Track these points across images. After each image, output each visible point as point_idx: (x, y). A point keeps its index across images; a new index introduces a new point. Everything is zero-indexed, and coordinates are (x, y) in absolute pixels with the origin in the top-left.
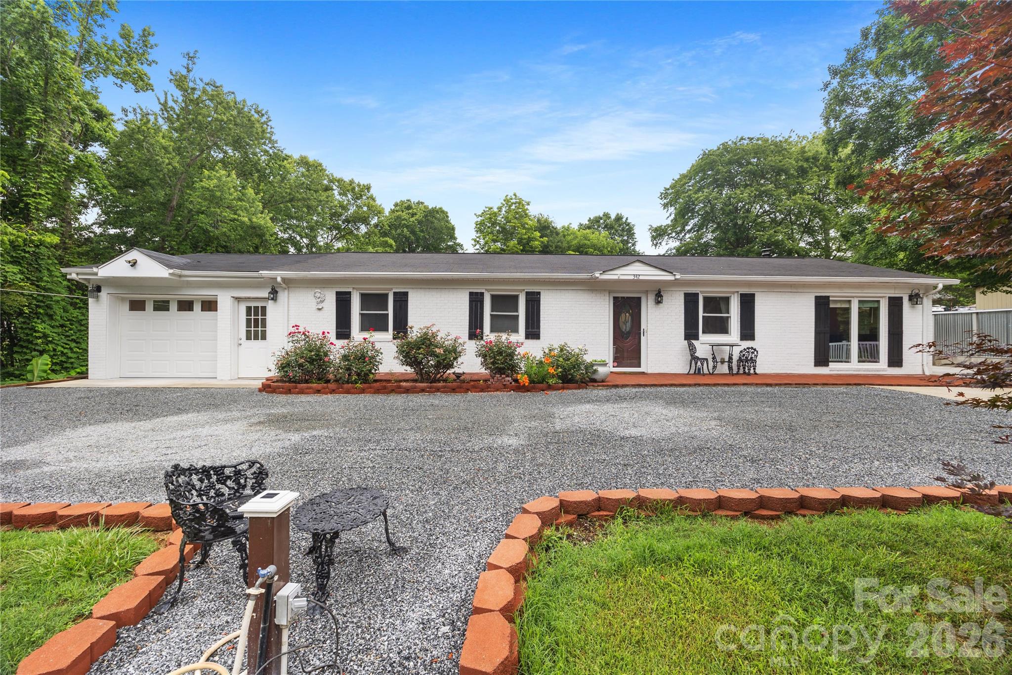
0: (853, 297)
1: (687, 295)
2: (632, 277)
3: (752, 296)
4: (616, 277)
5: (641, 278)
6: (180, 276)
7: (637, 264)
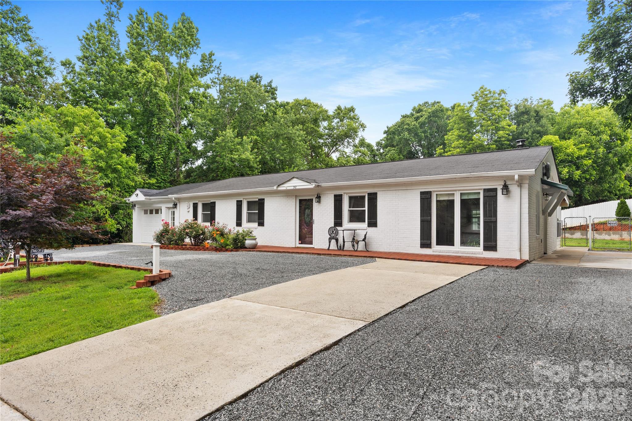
0: (456, 191)
1: (335, 196)
2: (292, 188)
3: (375, 194)
4: (284, 188)
5: (297, 188)
6: (150, 199)
7: (295, 179)
